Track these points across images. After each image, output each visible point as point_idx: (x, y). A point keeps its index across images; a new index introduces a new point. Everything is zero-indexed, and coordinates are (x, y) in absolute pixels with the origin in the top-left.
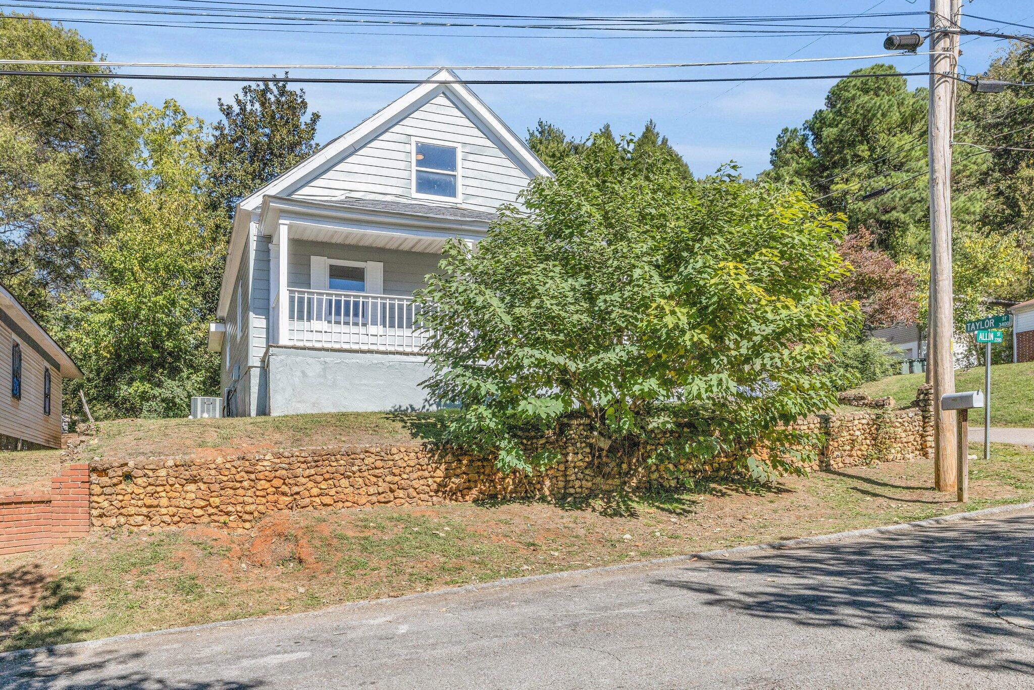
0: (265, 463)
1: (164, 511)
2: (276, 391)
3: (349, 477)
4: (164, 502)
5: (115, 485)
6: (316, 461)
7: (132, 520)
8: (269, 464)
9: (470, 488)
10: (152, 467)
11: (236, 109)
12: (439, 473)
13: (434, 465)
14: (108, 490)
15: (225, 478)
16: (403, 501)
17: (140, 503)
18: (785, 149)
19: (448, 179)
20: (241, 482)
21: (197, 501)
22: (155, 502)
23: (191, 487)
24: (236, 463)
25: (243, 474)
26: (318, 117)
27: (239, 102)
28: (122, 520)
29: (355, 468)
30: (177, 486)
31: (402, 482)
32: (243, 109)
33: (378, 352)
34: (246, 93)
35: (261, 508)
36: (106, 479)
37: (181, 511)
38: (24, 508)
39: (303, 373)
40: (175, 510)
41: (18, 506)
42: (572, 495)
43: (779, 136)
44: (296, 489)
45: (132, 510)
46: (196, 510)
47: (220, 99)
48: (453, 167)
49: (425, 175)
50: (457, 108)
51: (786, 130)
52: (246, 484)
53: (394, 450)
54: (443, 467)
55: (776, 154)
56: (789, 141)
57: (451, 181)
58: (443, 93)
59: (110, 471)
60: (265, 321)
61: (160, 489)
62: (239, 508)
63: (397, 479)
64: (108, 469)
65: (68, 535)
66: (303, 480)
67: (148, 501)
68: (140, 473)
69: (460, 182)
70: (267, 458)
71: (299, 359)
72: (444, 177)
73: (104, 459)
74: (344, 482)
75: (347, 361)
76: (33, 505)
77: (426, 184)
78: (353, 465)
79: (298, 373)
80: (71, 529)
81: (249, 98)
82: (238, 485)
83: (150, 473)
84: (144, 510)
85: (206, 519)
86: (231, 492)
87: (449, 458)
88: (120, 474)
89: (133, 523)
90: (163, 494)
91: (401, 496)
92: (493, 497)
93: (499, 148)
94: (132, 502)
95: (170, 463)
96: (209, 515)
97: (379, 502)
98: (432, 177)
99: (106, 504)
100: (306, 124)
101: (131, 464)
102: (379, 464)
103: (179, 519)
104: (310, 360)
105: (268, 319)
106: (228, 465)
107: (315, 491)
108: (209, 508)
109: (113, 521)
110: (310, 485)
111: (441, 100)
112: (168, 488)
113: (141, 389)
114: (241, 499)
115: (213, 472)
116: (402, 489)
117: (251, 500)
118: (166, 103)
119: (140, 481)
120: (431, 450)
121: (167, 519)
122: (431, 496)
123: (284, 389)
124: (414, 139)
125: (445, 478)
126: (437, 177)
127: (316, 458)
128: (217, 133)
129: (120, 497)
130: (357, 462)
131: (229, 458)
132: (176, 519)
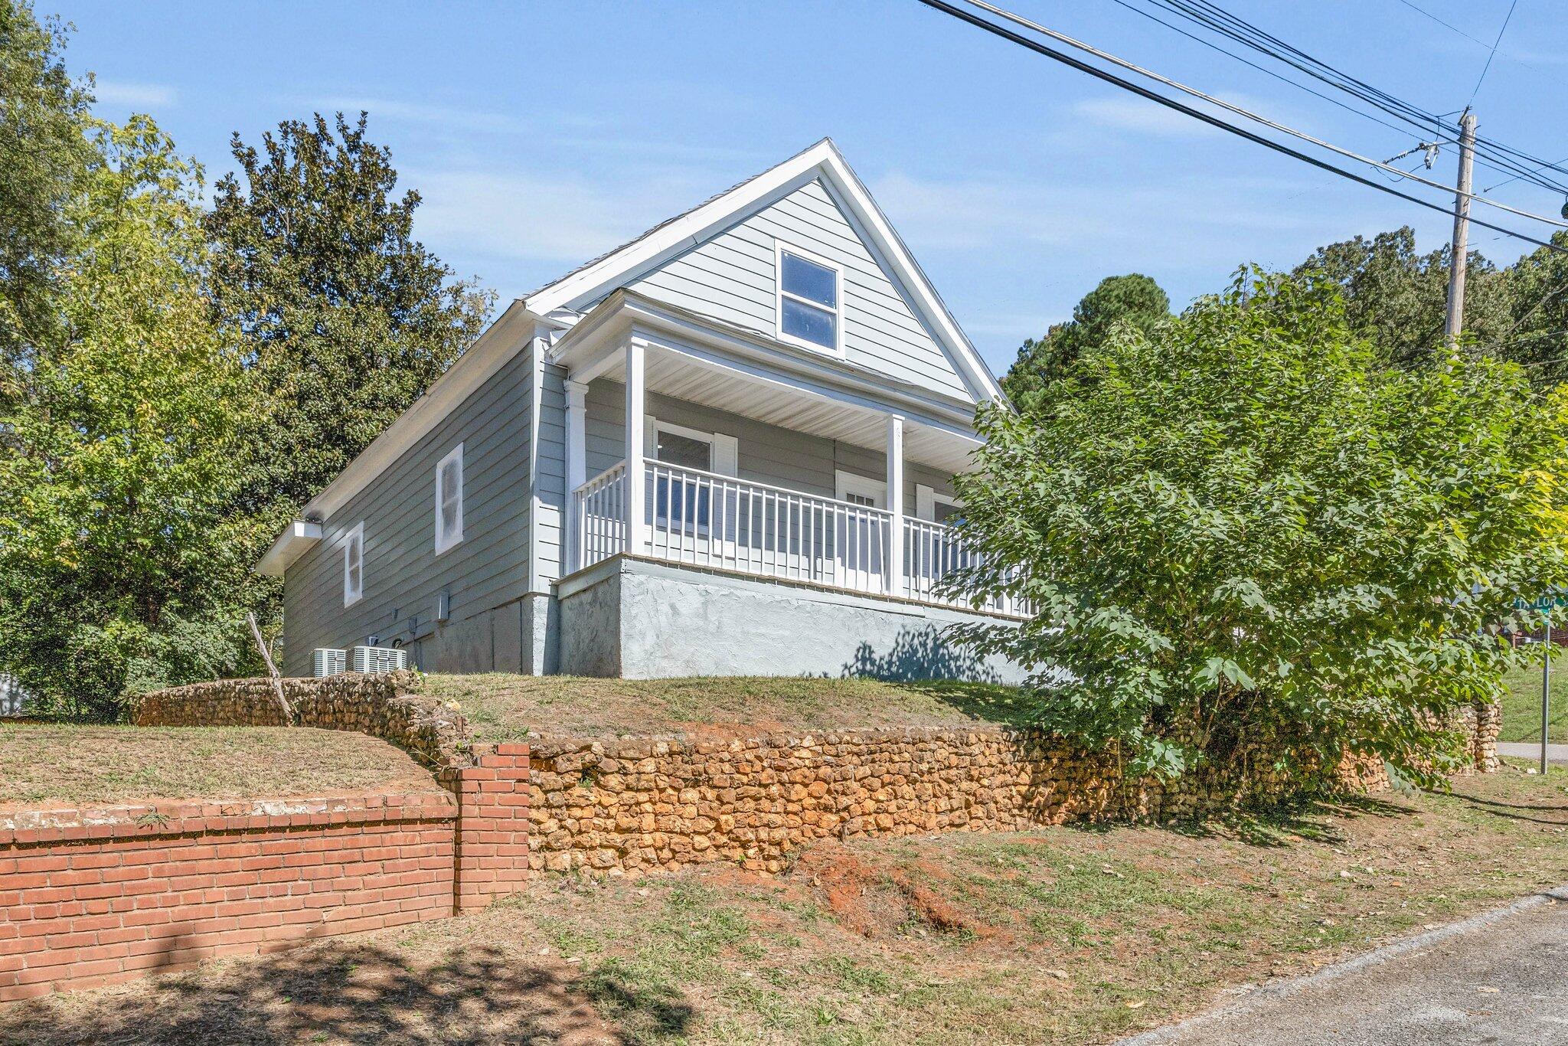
0: (805, 754)
1: (648, 839)
2: (630, 637)
3: (915, 781)
4: (648, 821)
5: (567, 788)
6: (872, 753)
7: (595, 857)
8: (810, 755)
9: (1058, 804)
10: (631, 754)
11: (264, 159)
12: (1025, 778)
13: (1019, 765)
14: (556, 798)
15: (745, 779)
16: (981, 823)
17: (610, 823)
18: (1027, 367)
19: (825, 317)
20: (766, 786)
21: (701, 820)
22: (634, 824)
23: (691, 795)
24: (763, 752)
25: (770, 771)
26: (419, 199)
27: (271, 147)
28: (581, 857)
29: (924, 767)
30: (670, 791)
31: (982, 790)
32: (278, 161)
33: (782, 582)
34: (286, 133)
35: (795, 833)
36: (552, 776)
37: (676, 839)
38: (400, 834)
39: (673, 607)
40: (665, 837)
41: (391, 828)
42: (1174, 815)
43: (1021, 349)
44: (844, 801)
45: (597, 838)
46: (697, 838)
47: (236, 135)
48: (831, 301)
49: (794, 305)
50: (837, 207)
51: (1029, 343)
52: (775, 789)
53: (973, 739)
54: (1029, 768)
55: (1016, 373)
56: (1034, 357)
57: (828, 323)
58: (819, 180)
59: (559, 760)
60: (558, 514)
61: (643, 797)
62: (763, 834)
63: (975, 785)
64: (557, 755)
65: (490, 887)
66: (855, 785)
67: (625, 821)
68: (614, 765)
69: (842, 326)
70: (806, 744)
71: (667, 583)
72: (819, 315)
73: (549, 736)
74: (907, 790)
75: (738, 593)
76: (419, 827)
77: (795, 321)
78: (921, 760)
79: (665, 608)
80: (491, 874)
81: (291, 143)
82: (763, 792)
83: (630, 766)
84: (617, 839)
85: (712, 855)
86: (751, 804)
87: (1037, 753)
88: (579, 766)
89: (597, 862)
90: (648, 807)
91: (980, 814)
92: (1084, 817)
93: (892, 283)
94: (596, 821)
95: (663, 748)
96: (717, 847)
97: (952, 825)
98: (802, 309)
99: (552, 825)
100: (395, 207)
101: (597, 747)
102: (954, 760)
103: (670, 855)
104: (684, 587)
105: (563, 513)
106: (750, 756)
107: (870, 805)
108: (718, 835)
109: (564, 859)
110: (863, 793)
111: (814, 189)
112: (656, 794)
113: (127, 634)
114: (766, 818)
115: (727, 767)
116: (981, 803)
117: (778, 819)
118: (133, 119)
119: (614, 781)
120: (1017, 741)
121: (651, 854)
122: (1014, 816)
123: (643, 635)
124: (780, 245)
125: (1031, 786)
126: (809, 312)
127: (873, 747)
128: (222, 194)
129: (577, 812)
130: (927, 755)
131: (751, 743)
132: (666, 854)
